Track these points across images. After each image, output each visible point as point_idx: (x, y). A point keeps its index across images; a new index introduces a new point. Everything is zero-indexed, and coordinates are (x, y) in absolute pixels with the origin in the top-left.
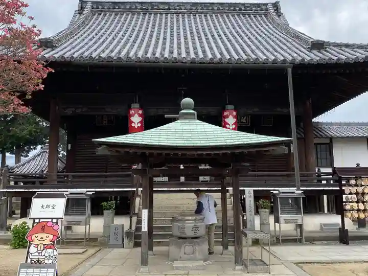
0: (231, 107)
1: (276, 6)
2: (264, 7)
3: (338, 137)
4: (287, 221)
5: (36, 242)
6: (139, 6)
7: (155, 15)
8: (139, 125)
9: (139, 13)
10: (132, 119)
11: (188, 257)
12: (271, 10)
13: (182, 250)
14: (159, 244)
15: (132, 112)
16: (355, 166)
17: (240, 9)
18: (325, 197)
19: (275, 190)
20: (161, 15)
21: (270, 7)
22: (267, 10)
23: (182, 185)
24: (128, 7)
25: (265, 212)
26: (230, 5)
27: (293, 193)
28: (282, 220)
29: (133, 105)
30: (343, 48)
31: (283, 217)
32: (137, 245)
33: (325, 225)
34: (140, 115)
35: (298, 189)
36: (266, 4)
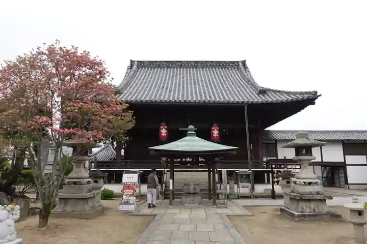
0: (215, 125)
1: (244, 62)
2: (237, 64)
3: (279, 140)
4: (243, 187)
5: (126, 193)
6: (164, 64)
7: (174, 69)
8: (165, 134)
9: (164, 67)
10: (162, 131)
11: (191, 202)
12: (241, 65)
13: (189, 199)
14: (177, 198)
15: (161, 127)
16: (283, 158)
17: (223, 65)
18: (266, 174)
19: (237, 170)
20: (177, 68)
21: (240, 63)
22: (238, 65)
23: (189, 167)
24: (158, 64)
25: (232, 182)
26: (217, 62)
27: (247, 172)
28: (240, 186)
29: (162, 124)
30: (277, 93)
31: (241, 184)
32: (166, 198)
33: (267, 190)
34: (166, 129)
35: (250, 170)
36: (238, 62)
